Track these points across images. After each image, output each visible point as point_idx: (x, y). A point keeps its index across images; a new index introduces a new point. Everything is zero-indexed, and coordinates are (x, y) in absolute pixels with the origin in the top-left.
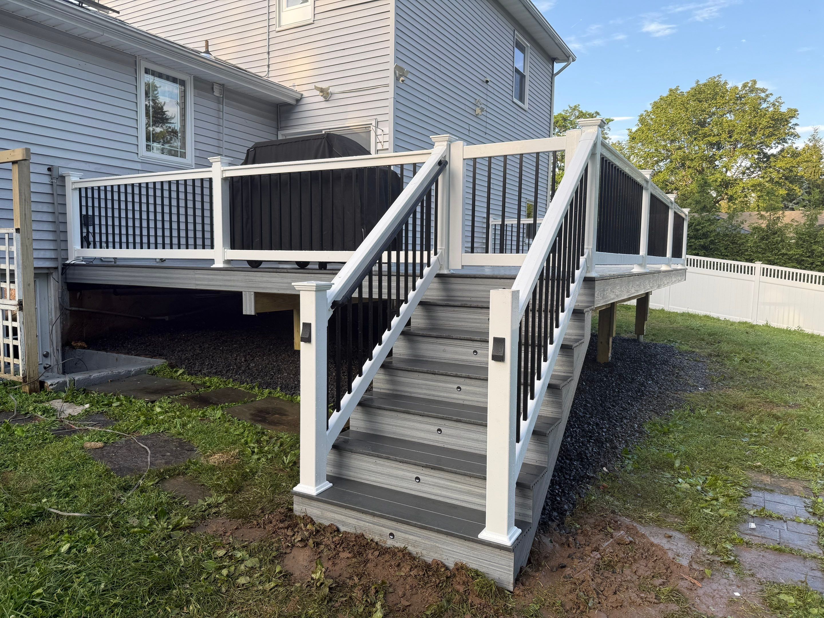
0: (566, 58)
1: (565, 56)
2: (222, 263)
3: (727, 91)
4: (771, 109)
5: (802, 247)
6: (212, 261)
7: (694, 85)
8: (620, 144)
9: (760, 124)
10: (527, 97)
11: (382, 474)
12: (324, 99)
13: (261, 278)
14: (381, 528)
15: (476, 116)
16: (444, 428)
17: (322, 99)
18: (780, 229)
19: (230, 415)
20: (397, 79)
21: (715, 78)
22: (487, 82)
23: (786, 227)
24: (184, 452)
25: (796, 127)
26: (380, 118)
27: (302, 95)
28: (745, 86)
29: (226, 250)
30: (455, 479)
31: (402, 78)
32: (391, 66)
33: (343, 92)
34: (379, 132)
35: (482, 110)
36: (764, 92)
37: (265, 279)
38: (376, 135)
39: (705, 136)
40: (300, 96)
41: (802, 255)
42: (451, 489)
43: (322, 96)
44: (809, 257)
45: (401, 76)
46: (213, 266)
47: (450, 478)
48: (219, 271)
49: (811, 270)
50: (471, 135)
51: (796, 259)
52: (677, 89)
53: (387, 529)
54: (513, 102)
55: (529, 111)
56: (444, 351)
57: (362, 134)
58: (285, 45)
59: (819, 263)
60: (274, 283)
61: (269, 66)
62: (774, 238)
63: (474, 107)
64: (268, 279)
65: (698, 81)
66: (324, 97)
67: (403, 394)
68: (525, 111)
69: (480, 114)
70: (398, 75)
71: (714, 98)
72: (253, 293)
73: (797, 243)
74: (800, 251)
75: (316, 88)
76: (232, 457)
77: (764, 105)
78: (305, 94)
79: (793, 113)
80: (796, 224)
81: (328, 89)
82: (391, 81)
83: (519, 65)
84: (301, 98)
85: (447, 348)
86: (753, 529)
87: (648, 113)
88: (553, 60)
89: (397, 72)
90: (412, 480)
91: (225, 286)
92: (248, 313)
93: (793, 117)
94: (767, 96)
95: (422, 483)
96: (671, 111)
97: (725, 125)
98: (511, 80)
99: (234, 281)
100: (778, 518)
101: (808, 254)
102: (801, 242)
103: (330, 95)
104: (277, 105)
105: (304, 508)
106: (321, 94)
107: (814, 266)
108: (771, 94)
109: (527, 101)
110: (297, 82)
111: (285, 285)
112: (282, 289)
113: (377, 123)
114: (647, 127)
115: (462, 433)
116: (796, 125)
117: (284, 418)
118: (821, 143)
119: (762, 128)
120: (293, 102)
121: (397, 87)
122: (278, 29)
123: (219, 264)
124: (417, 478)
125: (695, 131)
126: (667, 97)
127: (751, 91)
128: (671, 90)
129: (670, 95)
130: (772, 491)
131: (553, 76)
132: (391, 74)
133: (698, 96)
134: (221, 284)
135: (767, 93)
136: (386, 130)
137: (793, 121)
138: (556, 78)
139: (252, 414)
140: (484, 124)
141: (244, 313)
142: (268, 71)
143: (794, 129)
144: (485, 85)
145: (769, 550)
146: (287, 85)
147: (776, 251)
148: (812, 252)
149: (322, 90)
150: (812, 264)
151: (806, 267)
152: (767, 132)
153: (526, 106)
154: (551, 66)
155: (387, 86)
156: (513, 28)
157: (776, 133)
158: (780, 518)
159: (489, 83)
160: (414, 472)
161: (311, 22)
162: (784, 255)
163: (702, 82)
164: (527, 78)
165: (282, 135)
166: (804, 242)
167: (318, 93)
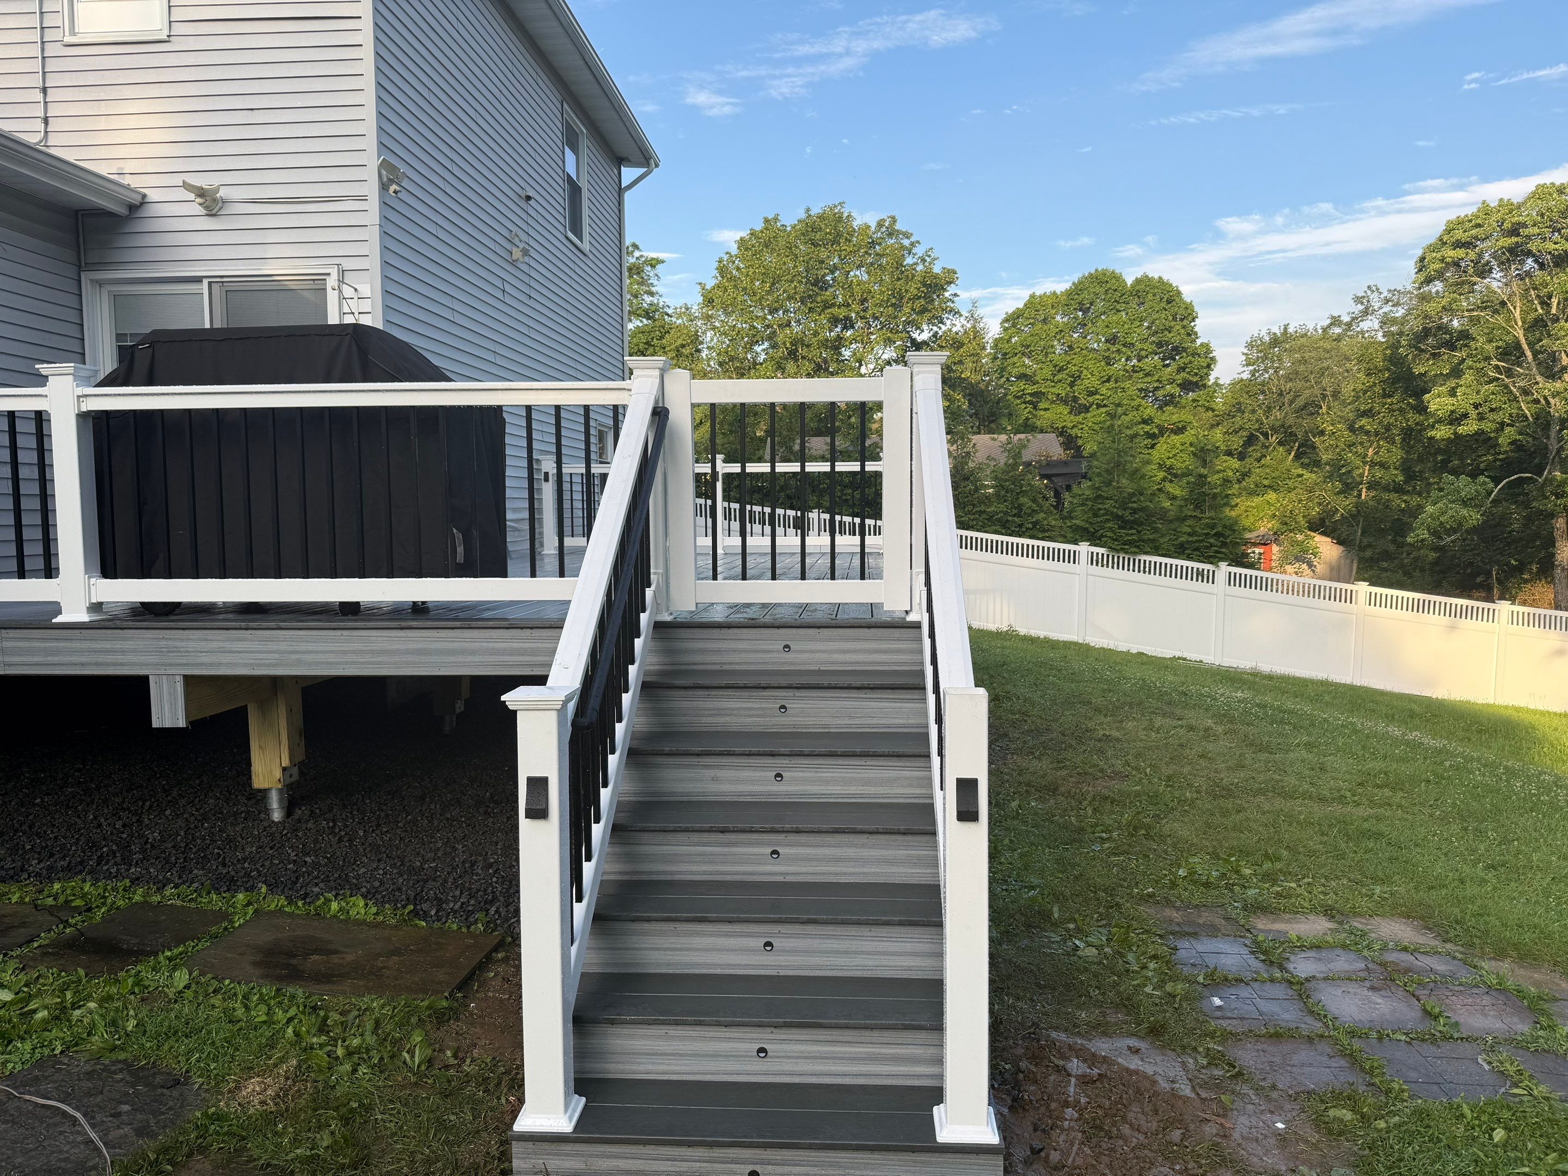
0: (643, 160)
1: (641, 156)
2: (85, 610)
3: (854, 230)
4: (920, 267)
5: (1006, 501)
6: (56, 608)
7: (803, 216)
8: (687, 309)
9: (907, 291)
10: (586, 230)
11: (681, 1055)
12: (205, 212)
13: (203, 643)
14: (729, 1165)
15: (513, 263)
16: (778, 940)
17: (200, 210)
18: (972, 473)
19: (209, 976)
20: (384, 187)
21: (835, 206)
22: (528, 198)
23: (979, 468)
24: (163, 1094)
25: (956, 299)
26: (347, 264)
27: (144, 196)
28: (880, 224)
29: (93, 580)
30: (841, 1038)
31: (394, 187)
32: (372, 160)
33: (254, 201)
34: (348, 291)
35: (525, 252)
36: (908, 238)
37: (214, 645)
38: (342, 298)
39: (827, 305)
40: (139, 198)
41: (1006, 513)
42: (834, 1058)
43: (200, 204)
44: (1014, 515)
45: (391, 181)
46: (58, 619)
47: (830, 1038)
48: (78, 631)
49: (1020, 536)
50: (508, 300)
51: (999, 520)
52: (776, 219)
53: (743, 1166)
54: (567, 238)
55: (591, 256)
56: (714, 779)
57: (305, 293)
58: (91, 79)
59: (1030, 526)
60: (240, 652)
61: (46, 120)
62: (965, 487)
63: (508, 246)
64: (221, 644)
65: (808, 210)
66: (206, 208)
67: (655, 877)
68: (585, 255)
69: (521, 259)
70: (385, 179)
71: (835, 242)
72: (179, 679)
73: (997, 495)
74: (1002, 507)
75: (186, 186)
76: (287, 1079)
77: (909, 260)
78: (153, 195)
79: (950, 277)
80: (993, 463)
81: (217, 190)
82: (372, 189)
83: (571, 169)
84: (142, 204)
85: (720, 773)
86: (1219, 1008)
87: (731, 256)
88: (620, 161)
89: (384, 172)
90: (751, 1057)
91: (97, 664)
92: (168, 724)
93: (951, 283)
94: (912, 244)
95: (772, 1057)
96: (769, 259)
97: (857, 289)
98: (560, 196)
99: (123, 652)
100: (1236, 980)
101: (1015, 511)
102: (1003, 493)
103: (220, 204)
104: (77, 212)
105: (541, 1161)
106: (199, 200)
107: (1024, 529)
108: (918, 242)
109: (586, 237)
110: (129, 167)
111: (270, 656)
112: (259, 665)
113: (342, 272)
114: (733, 283)
115: (816, 943)
116: (956, 295)
117: (335, 959)
118: (982, 325)
119: (910, 299)
120: (122, 211)
121: (384, 204)
122: (69, 39)
123: (75, 613)
124: (762, 1050)
125: (810, 296)
126: (762, 232)
127: (890, 235)
128: (767, 221)
129: (767, 229)
130: (1196, 934)
131: (621, 191)
132: (371, 175)
133: (812, 235)
134: (84, 660)
135: (913, 239)
136: (365, 290)
137: (951, 289)
138: (627, 196)
139: (255, 964)
140: (526, 279)
141: (155, 724)
142: (46, 132)
143: (953, 302)
144: (523, 204)
145: (1263, 1039)
146: (103, 169)
147: (970, 508)
148: (1020, 507)
149: (201, 193)
150: (1020, 526)
151: (1013, 531)
152: (918, 304)
153: (586, 247)
154: (616, 172)
155: (363, 198)
156: (560, 98)
157: (930, 307)
158: (1239, 981)
159: (532, 202)
160: (752, 1040)
161: (165, 37)
162: (981, 512)
163: (816, 210)
164: (585, 194)
165: (92, 281)
166: (1007, 492)
167: (192, 196)
